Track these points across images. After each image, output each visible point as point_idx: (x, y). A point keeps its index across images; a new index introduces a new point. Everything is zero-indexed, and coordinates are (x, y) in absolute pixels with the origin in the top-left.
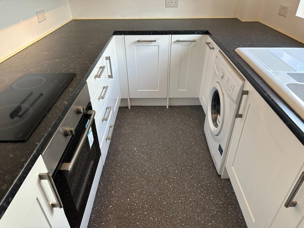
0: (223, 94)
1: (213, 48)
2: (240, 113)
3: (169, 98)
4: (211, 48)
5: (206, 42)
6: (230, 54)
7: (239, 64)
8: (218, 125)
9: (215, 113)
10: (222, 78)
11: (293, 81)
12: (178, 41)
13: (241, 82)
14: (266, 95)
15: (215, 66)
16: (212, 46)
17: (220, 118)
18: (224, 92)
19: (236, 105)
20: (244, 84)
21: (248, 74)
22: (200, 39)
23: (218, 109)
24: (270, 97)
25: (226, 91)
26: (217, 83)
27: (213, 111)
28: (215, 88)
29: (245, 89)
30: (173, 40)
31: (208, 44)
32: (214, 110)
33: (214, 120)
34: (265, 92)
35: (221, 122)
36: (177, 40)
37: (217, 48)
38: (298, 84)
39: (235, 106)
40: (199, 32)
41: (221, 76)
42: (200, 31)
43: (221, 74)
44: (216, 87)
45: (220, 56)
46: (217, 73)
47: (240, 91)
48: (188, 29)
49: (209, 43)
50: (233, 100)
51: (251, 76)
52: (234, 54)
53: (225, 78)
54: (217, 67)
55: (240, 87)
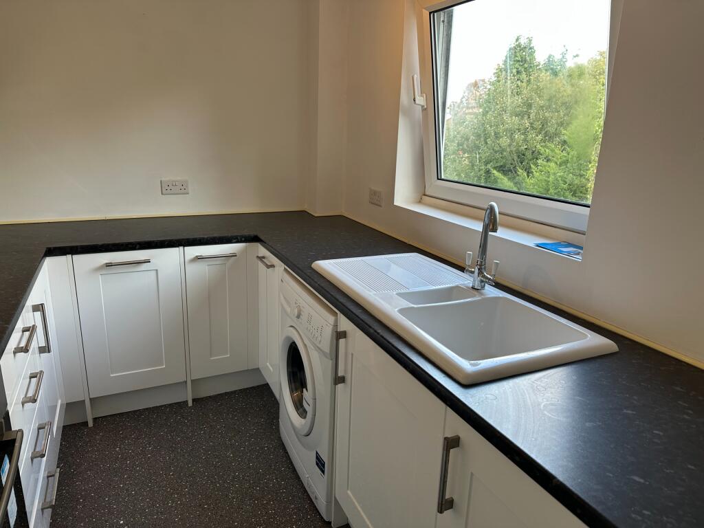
0: (305, 345)
1: (273, 266)
2: (340, 374)
3: (193, 381)
4: (269, 267)
5: (258, 257)
6: (305, 273)
7: (322, 287)
8: (307, 410)
9: (296, 390)
10: (298, 317)
11: (406, 304)
12: (199, 258)
13: (331, 319)
14: (372, 331)
15: (282, 296)
16: (270, 262)
17: (307, 395)
18: (307, 342)
19: (331, 361)
20: (336, 321)
21: (340, 302)
22: (245, 251)
23: (301, 379)
24: (378, 333)
25: (309, 339)
26: (291, 328)
27: (293, 385)
28: (288, 338)
29: (341, 329)
30: (188, 257)
31: (261, 258)
32: (295, 382)
33: (298, 404)
34: (370, 327)
35: (311, 402)
36: (197, 256)
37: (280, 266)
38: (413, 307)
39: (330, 364)
40: (241, 239)
41: (296, 314)
42: (242, 237)
43: (296, 311)
44: (290, 335)
45: (287, 278)
46: (288, 310)
47: (332, 333)
48: (216, 235)
49: (264, 257)
50: (324, 353)
51: (344, 306)
52: (310, 272)
53: (304, 317)
54: (285, 298)
55: (331, 327)
